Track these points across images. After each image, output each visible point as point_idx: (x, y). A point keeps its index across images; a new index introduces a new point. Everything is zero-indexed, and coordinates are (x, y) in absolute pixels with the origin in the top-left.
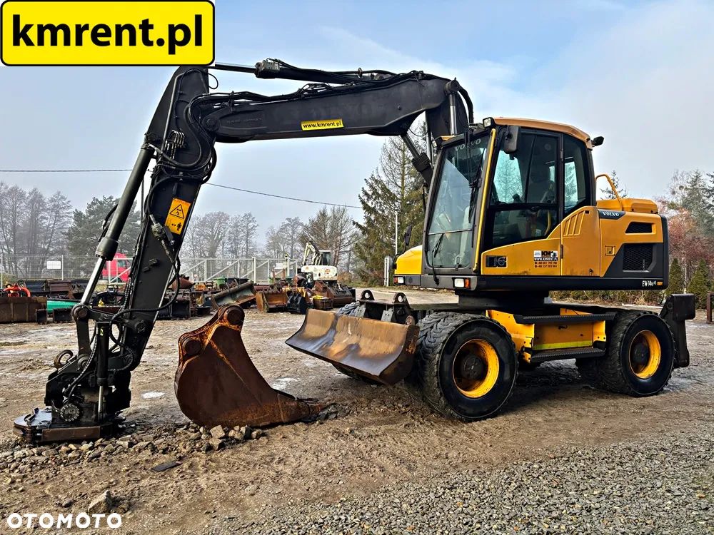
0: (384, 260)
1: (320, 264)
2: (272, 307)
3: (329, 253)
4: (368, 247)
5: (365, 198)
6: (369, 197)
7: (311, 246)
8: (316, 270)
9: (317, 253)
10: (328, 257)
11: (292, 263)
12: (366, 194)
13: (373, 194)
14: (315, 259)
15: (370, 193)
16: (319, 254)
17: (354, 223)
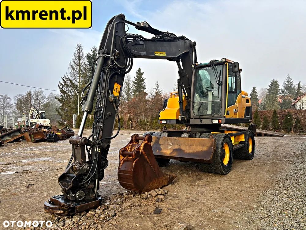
0: (72, 116)
1: (40, 118)
2: (37, 139)
3: (44, 113)
4: (62, 109)
5: (61, 86)
6: (63, 86)
7: (34, 109)
8: (38, 121)
9: (38, 112)
10: (43, 115)
11: (27, 117)
12: (61, 84)
13: (65, 85)
14: (36, 116)
15: (63, 84)
16: (39, 113)
17: (56, 98)
